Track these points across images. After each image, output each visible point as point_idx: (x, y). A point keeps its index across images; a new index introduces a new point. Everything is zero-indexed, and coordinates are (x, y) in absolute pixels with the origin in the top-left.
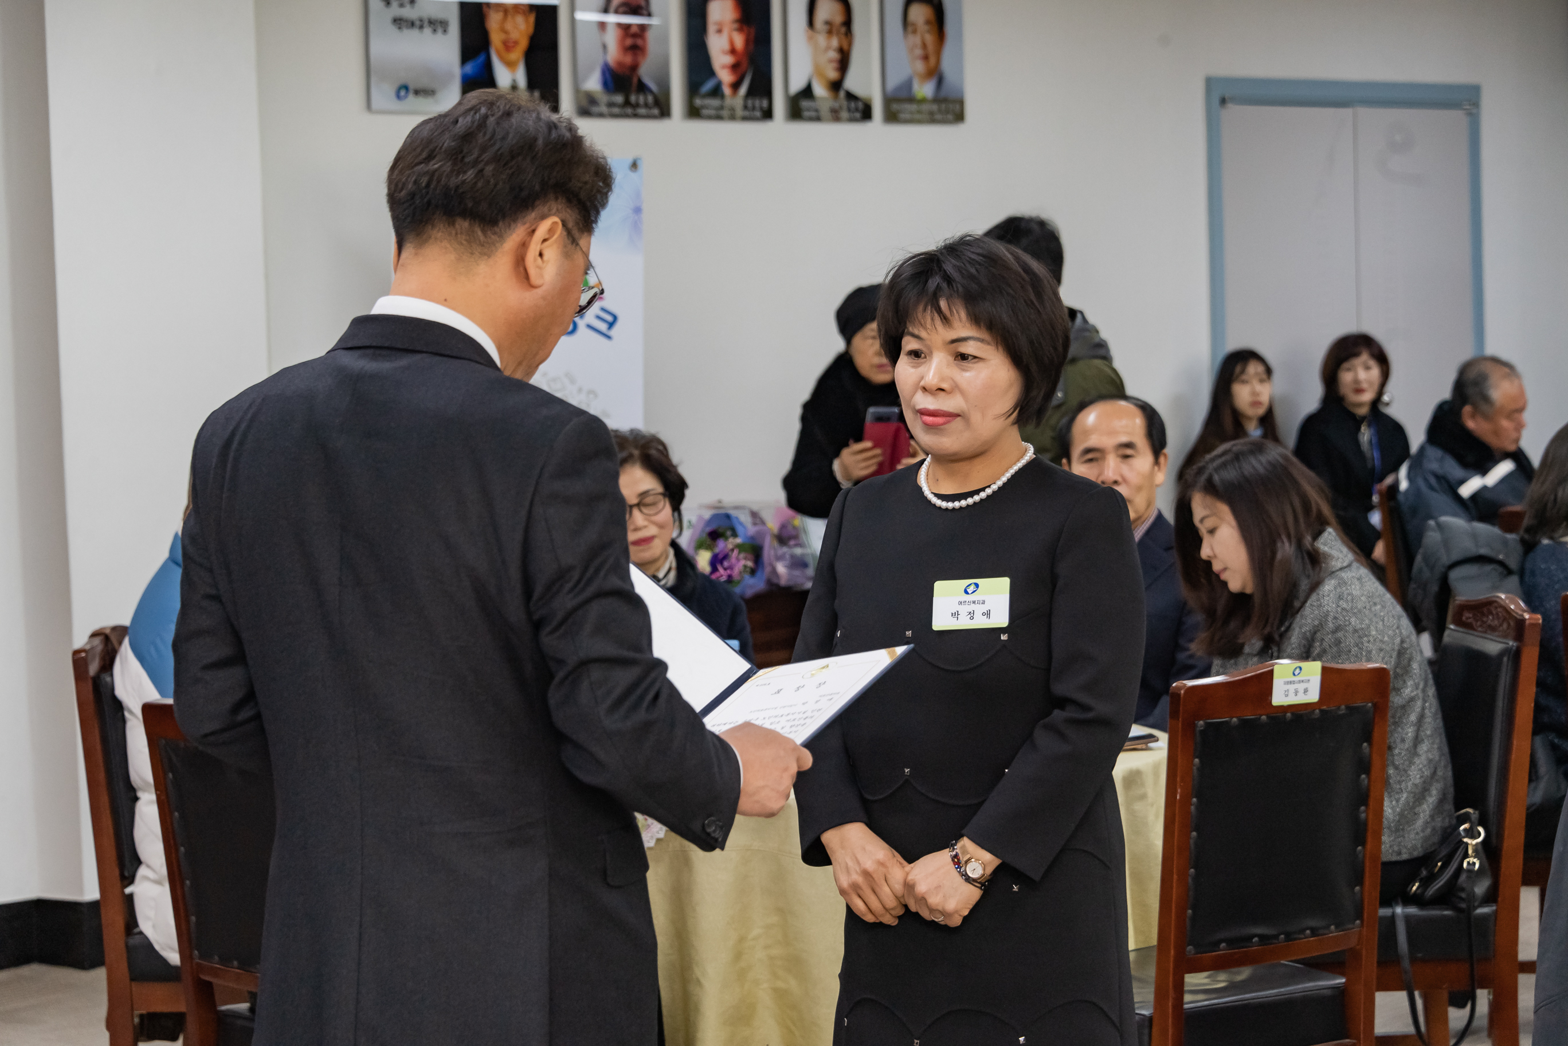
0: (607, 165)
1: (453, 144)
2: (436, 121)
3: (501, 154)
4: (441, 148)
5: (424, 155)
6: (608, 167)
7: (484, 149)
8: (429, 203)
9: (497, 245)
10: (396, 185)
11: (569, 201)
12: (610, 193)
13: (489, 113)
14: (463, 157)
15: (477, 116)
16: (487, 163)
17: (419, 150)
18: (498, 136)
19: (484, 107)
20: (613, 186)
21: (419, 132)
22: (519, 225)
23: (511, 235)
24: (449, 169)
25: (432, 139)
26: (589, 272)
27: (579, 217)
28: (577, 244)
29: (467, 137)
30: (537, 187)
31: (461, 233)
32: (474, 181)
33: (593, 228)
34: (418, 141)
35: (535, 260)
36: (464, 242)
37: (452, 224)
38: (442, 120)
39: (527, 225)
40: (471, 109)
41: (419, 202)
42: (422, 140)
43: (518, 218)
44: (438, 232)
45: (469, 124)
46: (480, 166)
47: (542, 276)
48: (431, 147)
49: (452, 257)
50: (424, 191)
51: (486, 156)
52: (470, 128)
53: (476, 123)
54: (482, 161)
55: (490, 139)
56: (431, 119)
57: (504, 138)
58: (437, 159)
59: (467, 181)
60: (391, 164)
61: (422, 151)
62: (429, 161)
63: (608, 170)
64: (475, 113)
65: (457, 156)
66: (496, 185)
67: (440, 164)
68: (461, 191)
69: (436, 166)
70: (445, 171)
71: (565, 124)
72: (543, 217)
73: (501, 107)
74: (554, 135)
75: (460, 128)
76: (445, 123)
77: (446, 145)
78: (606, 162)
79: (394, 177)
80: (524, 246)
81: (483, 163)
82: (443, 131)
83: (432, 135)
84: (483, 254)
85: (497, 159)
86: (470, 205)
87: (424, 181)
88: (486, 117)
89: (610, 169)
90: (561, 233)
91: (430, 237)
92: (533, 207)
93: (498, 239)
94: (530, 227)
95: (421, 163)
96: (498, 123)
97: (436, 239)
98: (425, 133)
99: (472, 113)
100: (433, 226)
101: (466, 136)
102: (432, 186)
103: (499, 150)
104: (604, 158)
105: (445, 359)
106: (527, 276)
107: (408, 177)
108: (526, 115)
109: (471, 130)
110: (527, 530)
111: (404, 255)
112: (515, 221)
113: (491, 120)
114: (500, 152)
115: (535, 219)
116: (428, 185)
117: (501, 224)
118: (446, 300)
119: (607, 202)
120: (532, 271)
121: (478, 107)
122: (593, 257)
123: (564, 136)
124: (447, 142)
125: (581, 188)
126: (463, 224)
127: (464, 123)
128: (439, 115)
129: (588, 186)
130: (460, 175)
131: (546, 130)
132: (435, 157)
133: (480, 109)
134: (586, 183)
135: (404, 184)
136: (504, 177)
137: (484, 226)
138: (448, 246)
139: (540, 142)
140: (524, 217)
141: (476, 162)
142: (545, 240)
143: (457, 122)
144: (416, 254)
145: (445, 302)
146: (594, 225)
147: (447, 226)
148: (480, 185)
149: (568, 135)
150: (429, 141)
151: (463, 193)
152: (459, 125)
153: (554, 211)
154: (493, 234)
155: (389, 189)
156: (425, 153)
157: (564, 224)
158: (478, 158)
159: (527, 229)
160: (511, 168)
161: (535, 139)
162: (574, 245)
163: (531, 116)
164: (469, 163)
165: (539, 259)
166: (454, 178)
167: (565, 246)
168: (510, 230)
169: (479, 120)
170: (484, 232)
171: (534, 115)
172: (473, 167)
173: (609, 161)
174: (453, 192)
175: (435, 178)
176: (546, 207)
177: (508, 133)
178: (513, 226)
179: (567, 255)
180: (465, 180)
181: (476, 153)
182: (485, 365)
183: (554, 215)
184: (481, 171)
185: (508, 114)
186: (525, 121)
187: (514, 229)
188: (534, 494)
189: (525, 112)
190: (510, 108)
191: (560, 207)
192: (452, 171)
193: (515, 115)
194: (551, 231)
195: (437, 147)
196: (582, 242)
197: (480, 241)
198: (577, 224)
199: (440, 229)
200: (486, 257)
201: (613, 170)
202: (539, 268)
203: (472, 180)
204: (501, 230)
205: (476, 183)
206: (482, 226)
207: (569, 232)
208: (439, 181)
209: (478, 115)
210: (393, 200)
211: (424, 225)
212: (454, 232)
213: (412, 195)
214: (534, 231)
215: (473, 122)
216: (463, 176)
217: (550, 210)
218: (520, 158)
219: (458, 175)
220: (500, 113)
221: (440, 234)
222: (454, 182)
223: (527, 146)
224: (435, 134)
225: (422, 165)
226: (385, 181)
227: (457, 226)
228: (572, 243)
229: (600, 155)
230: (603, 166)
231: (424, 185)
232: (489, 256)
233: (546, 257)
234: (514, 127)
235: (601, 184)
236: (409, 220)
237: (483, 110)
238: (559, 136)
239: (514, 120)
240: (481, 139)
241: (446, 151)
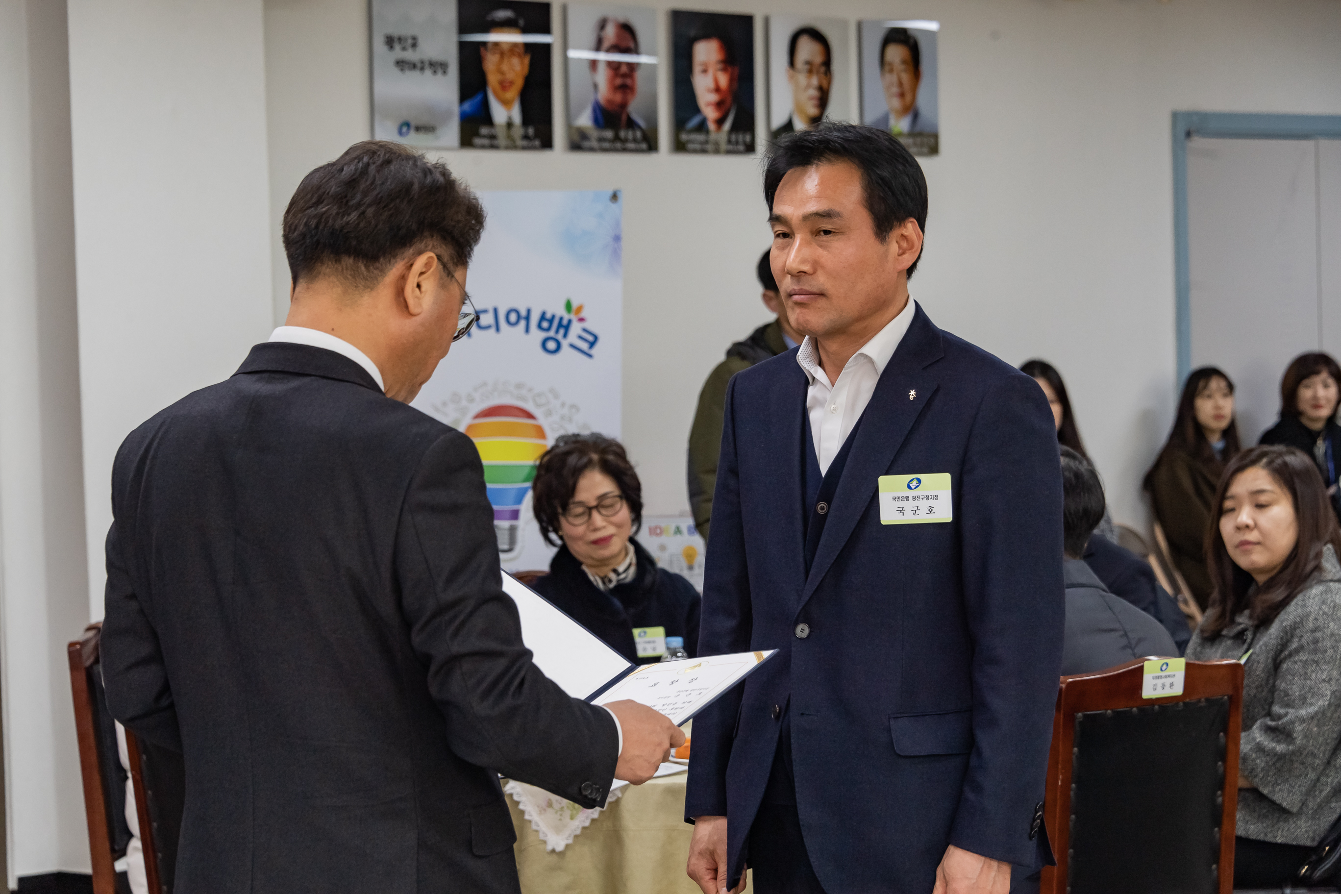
0: (479, 204)
1: (339, 189)
2: (325, 169)
3: (382, 197)
4: (328, 193)
5: (314, 200)
6: (480, 207)
7: (365, 194)
8: (318, 242)
9: (379, 279)
10: (290, 227)
11: (444, 238)
12: (481, 230)
13: (371, 161)
14: (347, 202)
15: (360, 165)
16: (370, 205)
17: (309, 196)
18: (378, 182)
19: (366, 156)
20: (484, 224)
21: (311, 180)
22: (399, 260)
23: (392, 269)
24: (335, 212)
25: (321, 186)
26: (466, 302)
27: (453, 252)
28: (453, 276)
29: (352, 183)
30: (414, 227)
31: (347, 269)
32: (356, 223)
33: (467, 262)
34: (310, 188)
35: (413, 291)
36: (349, 277)
37: (338, 261)
38: (330, 168)
39: (406, 260)
40: (355, 158)
41: (310, 242)
42: (312, 187)
43: (397, 255)
44: (327, 268)
45: (353, 172)
46: (363, 208)
47: (420, 305)
48: (320, 192)
49: (339, 290)
50: (313, 232)
51: (368, 200)
52: (353, 175)
53: (359, 171)
54: (364, 204)
55: (373, 183)
56: (321, 168)
57: (383, 184)
58: (325, 202)
59: (351, 222)
60: (286, 209)
61: (313, 195)
62: (318, 206)
63: (479, 210)
64: (359, 162)
65: (342, 200)
66: (376, 226)
67: (327, 208)
68: (345, 231)
69: (324, 209)
70: (331, 214)
71: (439, 170)
72: (420, 253)
73: (382, 156)
74: (429, 180)
75: (345, 174)
76: (332, 171)
77: (333, 189)
78: (478, 202)
79: (289, 220)
80: (403, 278)
81: (365, 206)
82: (329, 179)
83: (321, 182)
84: (366, 287)
85: (377, 201)
86: (354, 243)
87: (313, 223)
88: (368, 165)
89: (481, 208)
90: (437, 267)
91: (320, 273)
92: (411, 246)
93: (380, 274)
94: (409, 261)
95: (311, 207)
96: (378, 171)
97: (324, 274)
98: (315, 181)
99: (356, 161)
100: (322, 263)
101: (350, 182)
102: (321, 228)
103: (379, 193)
104: (476, 199)
105: (330, 381)
106: (407, 306)
107: (300, 220)
108: (404, 162)
109: (354, 177)
110: (397, 535)
111: (297, 290)
112: (395, 256)
113: (372, 168)
114: (380, 196)
115: (413, 255)
116: (317, 227)
117: (381, 260)
118: (333, 329)
119: (479, 238)
120: (411, 302)
121: (362, 156)
122: (469, 288)
123: (438, 181)
124: (333, 188)
125: (454, 226)
126: (348, 261)
127: (348, 171)
128: (328, 164)
129: (461, 225)
130: (344, 217)
131: (420, 175)
132: (322, 203)
133: (362, 158)
134: (459, 222)
135: (296, 226)
136: (383, 217)
137: (367, 262)
138: (335, 280)
139: (416, 186)
140: (403, 253)
141: (359, 205)
142: (422, 274)
143: (342, 170)
144: (308, 288)
145: (332, 331)
146: (468, 260)
147: (334, 262)
148: (362, 225)
149: (441, 179)
150: (319, 188)
151: (348, 232)
152: (344, 173)
153: (430, 247)
154: (375, 269)
155: (285, 231)
156: (314, 198)
157: (439, 258)
158: (360, 201)
159: (407, 263)
160: (390, 210)
161: (411, 184)
162: (450, 277)
163: (409, 164)
164: (353, 205)
165: (417, 290)
166: (339, 220)
167: (441, 278)
168: (390, 264)
169: (362, 168)
170: (367, 267)
171: (411, 162)
172: (356, 210)
173: (480, 201)
174: (338, 233)
175: (323, 220)
176: (423, 244)
177: (387, 179)
178: (393, 261)
179: (443, 286)
180: (350, 220)
181: (358, 197)
182: (370, 389)
183: (430, 250)
184: (363, 213)
185: (388, 162)
186: (403, 168)
187: (394, 264)
188: (403, 503)
189: (403, 160)
190: (389, 157)
191: (435, 243)
192: (338, 214)
193: (394, 163)
194: (428, 265)
195: (324, 192)
196: (458, 274)
197: (363, 275)
198: (452, 258)
199: (328, 266)
200: (369, 290)
201: (484, 209)
202: (417, 297)
203: (354, 221)
204: (382, 265)
205: (358, 224)
206: (365, 262)
207: (445, 266)
208: (327, 222)
209: (361, 163)
210: (289, 242)
211: (314, 263)
212: (340, 268)
213: (303, 236)
214: (411, 265)
215: (356, 170)
216: (347, 218)
217: (426, 247)
218: (398, 201)
219: (343, 216)
220: (379, 162)
221: (328, 270)
222: (339, 223)
223: (405, 189)
224: (324, 181)
225: (313, 209)
226: (282, 223)
227: (343, 262)
228: (448, 276)
229: (472, 197)
230: (474, 206)
231: (313, 226)
232: (372, 289)
233: (423, 289)
234: (392, 174)
235: (473, 222)
236: (301, 258)
237: (365, 159)
238: (434, 181)
239: (392, 167)
240: (363, 185)
241: (332, 196)
